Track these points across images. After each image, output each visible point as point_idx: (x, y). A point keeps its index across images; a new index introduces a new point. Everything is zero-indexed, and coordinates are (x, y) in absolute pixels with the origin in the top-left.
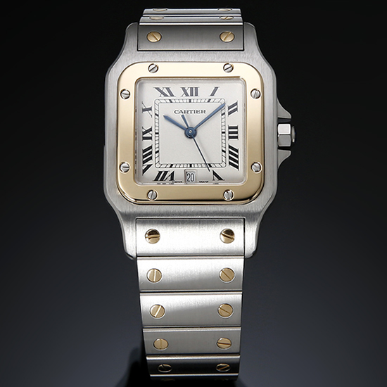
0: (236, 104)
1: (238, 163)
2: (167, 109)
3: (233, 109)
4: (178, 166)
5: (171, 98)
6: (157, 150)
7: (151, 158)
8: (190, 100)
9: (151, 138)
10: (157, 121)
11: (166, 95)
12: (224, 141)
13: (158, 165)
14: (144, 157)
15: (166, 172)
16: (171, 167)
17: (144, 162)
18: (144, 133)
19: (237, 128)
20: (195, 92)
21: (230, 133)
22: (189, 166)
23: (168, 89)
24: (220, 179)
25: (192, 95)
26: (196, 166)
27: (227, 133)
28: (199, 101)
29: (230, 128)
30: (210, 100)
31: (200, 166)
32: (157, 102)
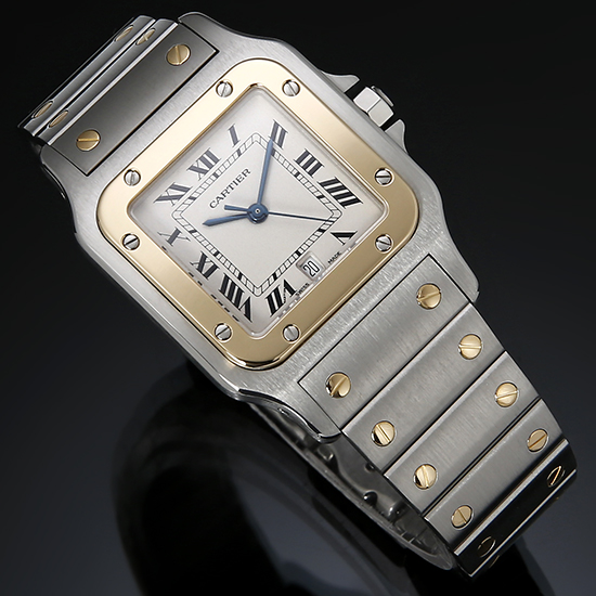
0: (276, 125)
1: (353, 195)
2: (197, 213)
3: (278, 136)
4: (283, 269)
5: (188, 194)
6: (237, 274)
7: (240, 292)
8: (215, 174)
9: (215, 267)
10: (200, 238)
11: (178, 197)
12: (308, 185)
13: (258, 292)
14: (230, 298)
16: (275, 278)
17: (237, 304)
18: (200, 269)
19: (307, 153)
20: (211, 159)
21: (305, 168)
22: (296, 256)
23: (174, 187)
24: (350, 235)
25: (211, 166)
26: (305, 247)
27: (301, 171)
28: (227, 165)
29: (299, 162)
30: (238, 151)
31: (309, 243)
32: (177, 215)
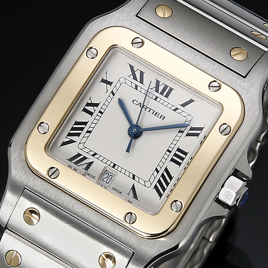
0: (201, 129)
1: (164, 192)
3: (195, 132)
4: (101, 158)
5: (139, 84)
6: (90, 129)
7: (79, 135)
8: (157, 98)
9: (91, 114)
10: (109, 99)
11: (135, 78)
12: (164, 160)
13: (81, 146)
14: (73, 129)
15: (85, 158)
16: (93, 155)
17: (69, 135)
18: (88, 105)
19: (186, 154)
20: (167, 92)
21: (175, 155)
22: (112, 165)
23: (142, 73)
24: (135, 196)
25: (162, 93)
26: (119, 169)
27: (173, 153)
28: (165, 104)
29: (179, 150)
30: (177, 109)
31: (123, 171)
32: (122, 80)
